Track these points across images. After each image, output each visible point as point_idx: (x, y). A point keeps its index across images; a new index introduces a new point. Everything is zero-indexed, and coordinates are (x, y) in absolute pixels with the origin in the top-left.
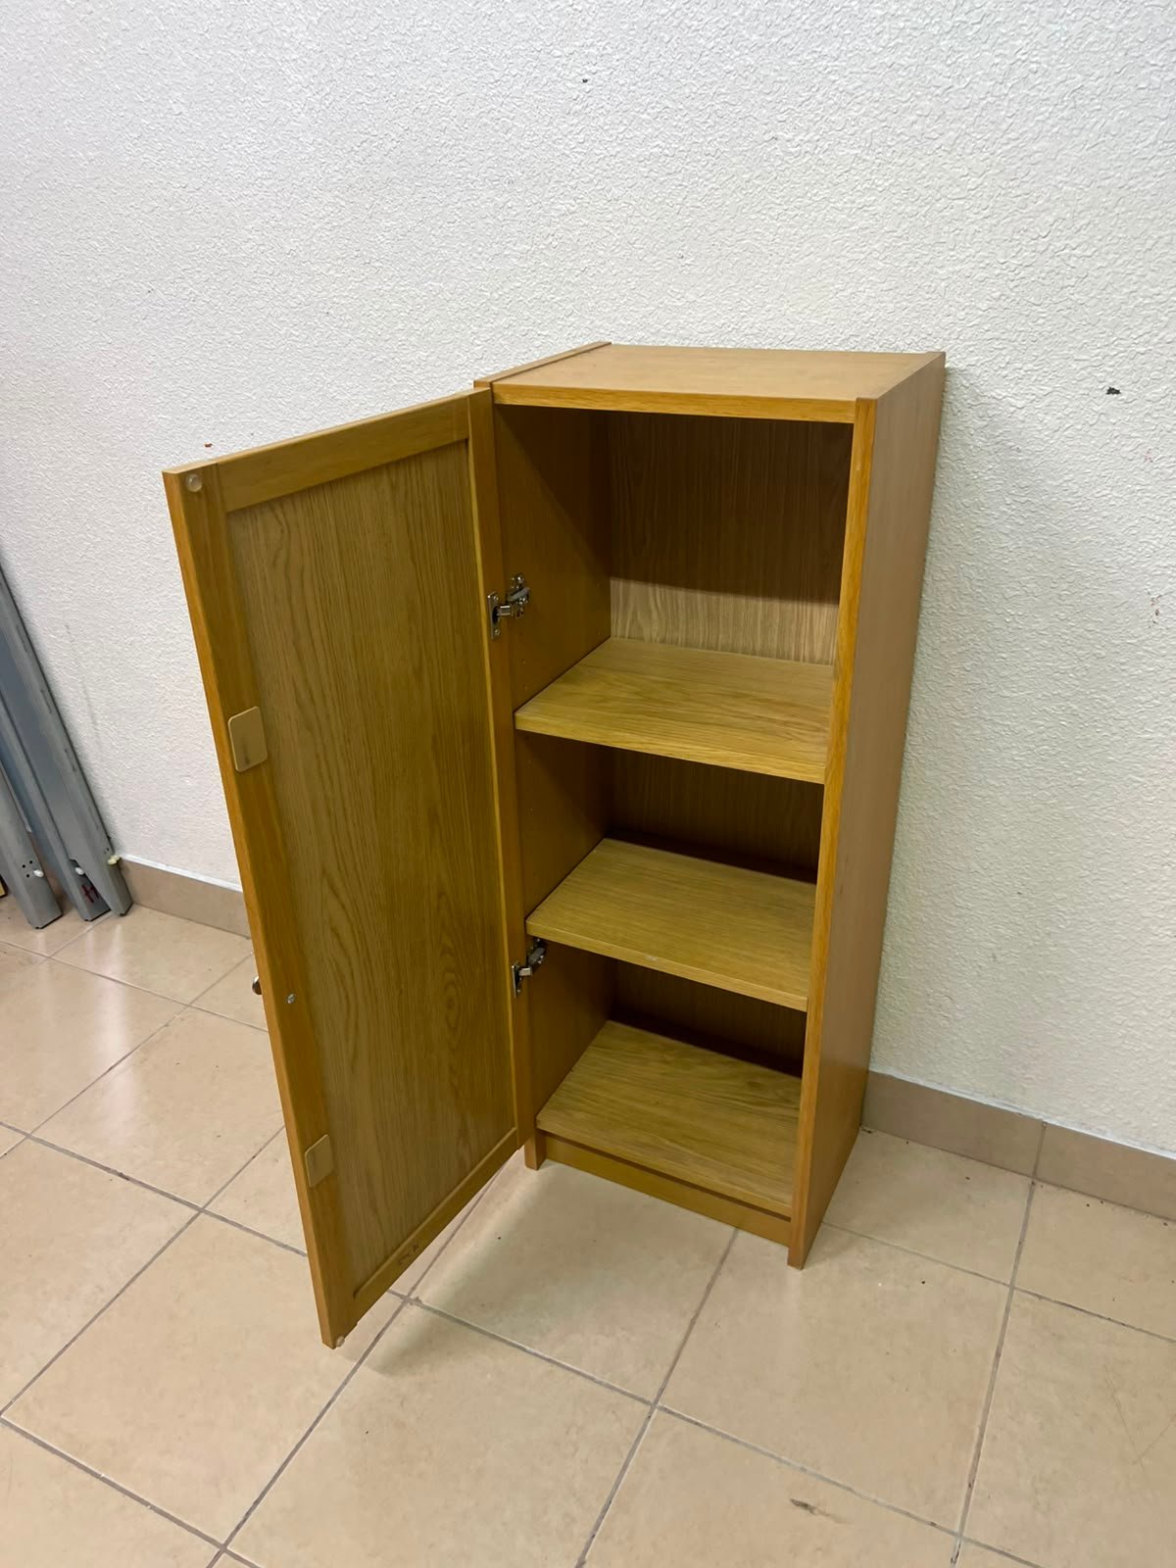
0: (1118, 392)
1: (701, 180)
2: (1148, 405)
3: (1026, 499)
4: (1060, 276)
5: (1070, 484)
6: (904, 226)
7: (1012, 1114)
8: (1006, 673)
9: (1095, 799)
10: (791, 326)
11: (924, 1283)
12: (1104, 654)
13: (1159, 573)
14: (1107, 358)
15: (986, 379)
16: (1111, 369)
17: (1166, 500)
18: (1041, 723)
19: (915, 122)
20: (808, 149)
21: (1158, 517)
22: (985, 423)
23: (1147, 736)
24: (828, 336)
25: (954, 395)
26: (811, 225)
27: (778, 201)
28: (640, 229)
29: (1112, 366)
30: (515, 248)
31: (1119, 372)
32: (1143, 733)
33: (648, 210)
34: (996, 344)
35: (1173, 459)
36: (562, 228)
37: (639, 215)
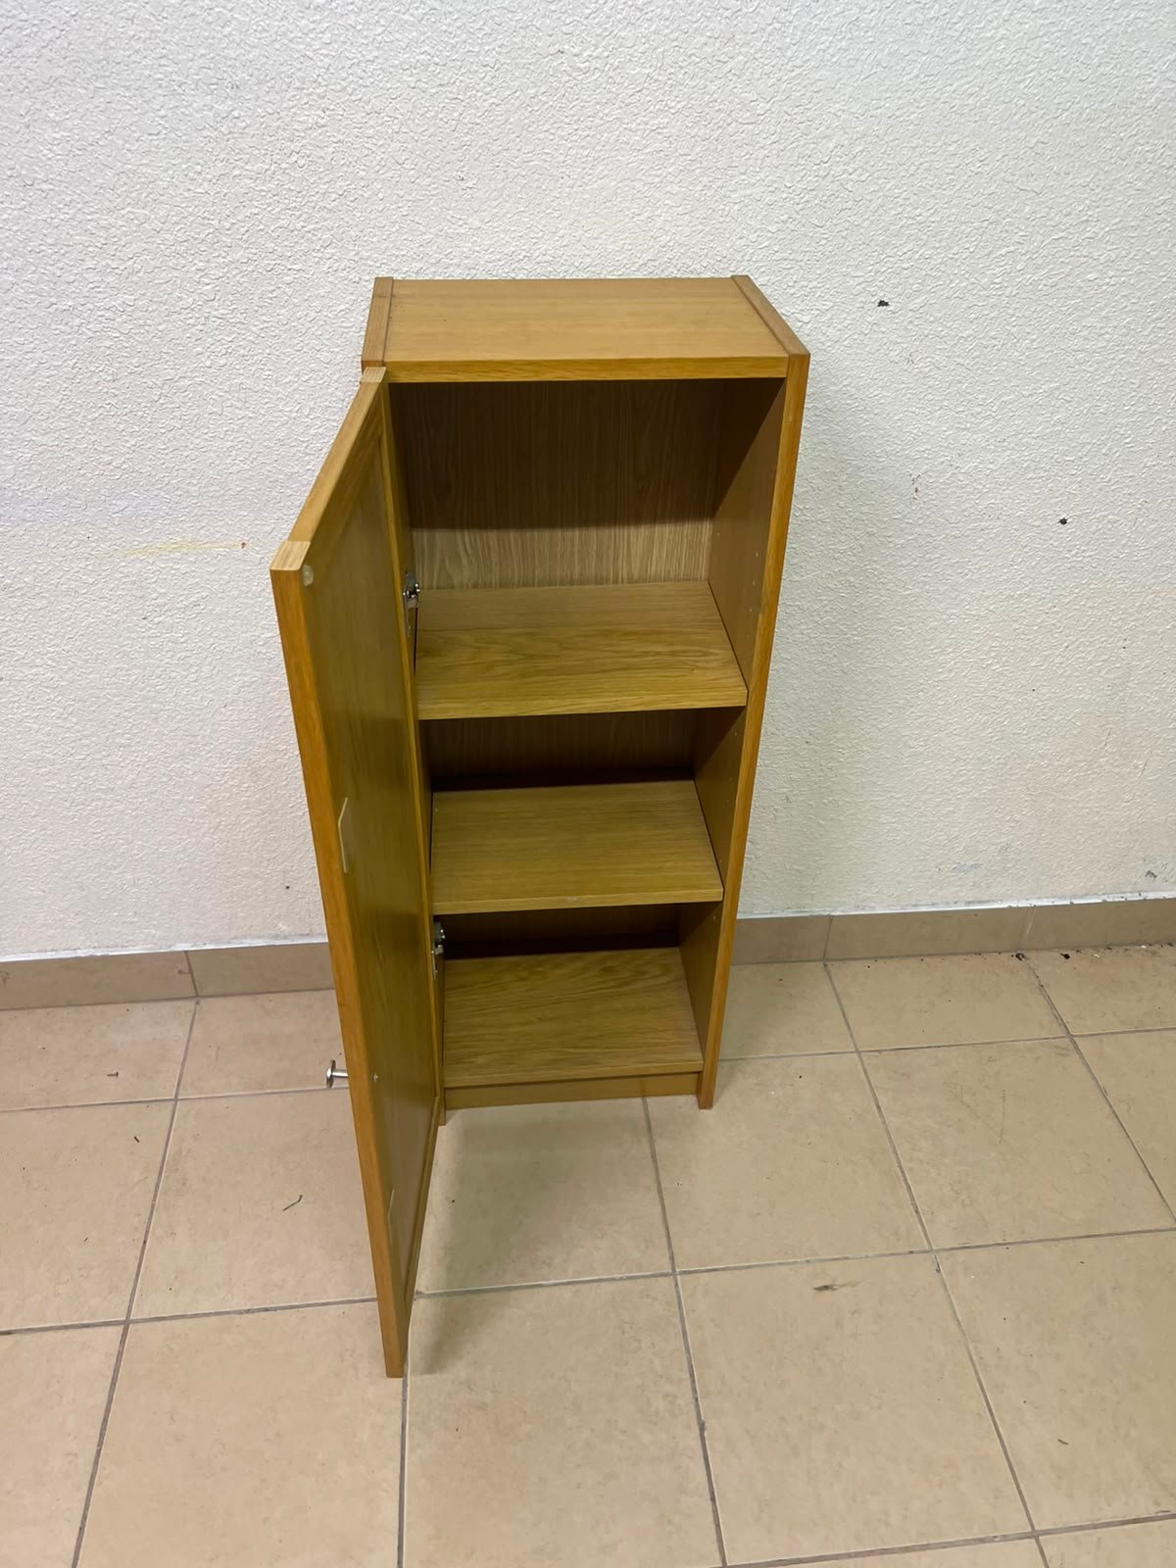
0: (886, 304)
1: (479, 94)
2: (911, 314)
4: (839, 199)
5: (849, 388)
6: (698, 150)
8: (796, 561)
9: (867, 652)
10: (587, 252)
11: (801, 1077)
12: (875, 531)
13: (918, 456)
14: (879, 274)
16: (882, 284)
18: (825, 598)
19: (706, 44)
20: (598, 66)
21: (917, 410)
23: (909, 592)
24: (625, 261)
26: (604, 146)
27: (567, 120)
28: (410, 146)
29: (882, 281)
30: (247, 168)
31: (887, 286)
32: (905, 591)
33: (418, 125)
34: (784, 264)
35: (929, 360)
36: (310, 144)
37: (407, 130)
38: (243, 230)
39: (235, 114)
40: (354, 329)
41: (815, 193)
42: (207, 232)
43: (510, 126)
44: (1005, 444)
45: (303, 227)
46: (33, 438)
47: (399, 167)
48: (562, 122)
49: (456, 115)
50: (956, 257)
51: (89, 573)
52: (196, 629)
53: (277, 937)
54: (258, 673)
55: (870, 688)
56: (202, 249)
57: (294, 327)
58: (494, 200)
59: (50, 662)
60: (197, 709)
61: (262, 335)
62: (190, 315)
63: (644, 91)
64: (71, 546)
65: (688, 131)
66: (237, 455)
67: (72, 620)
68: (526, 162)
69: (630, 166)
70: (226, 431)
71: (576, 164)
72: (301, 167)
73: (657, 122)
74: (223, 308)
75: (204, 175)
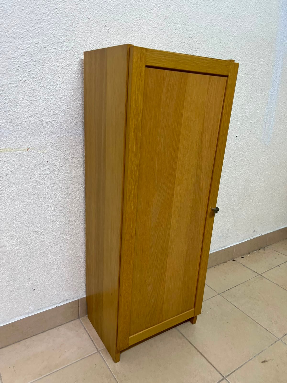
11: (211, 306)
26: (143, 23)
28: (92, 13)
30: (40, 11)
33: (94, 7)
36: (61, 7)
37: (91, 8)
38: (37, 32)
40: (72, 71)
41: (189, 45)
42: (24, 31)
43: (120, 13)
45: (57, 34)
47: (88, 19)
48: (133, 14)
49: (105, 6)
52: (7, 185)
53: (28, 313)
54: (30, 201)
56: (22, 37)
57: (52, 68)
58: (115, 34)
60: (4, 219)
61: (41, 70)
62: (15, 60)
63: (153, 10)
65: (163, 23)
66: (28, 114)
68: (123, 24)
69: (149, 30)
70: (25, 105)
71: (136, 27)
72: (58, 14)
73: (156, 19)
74: (28, 59)
75: (25, 11)
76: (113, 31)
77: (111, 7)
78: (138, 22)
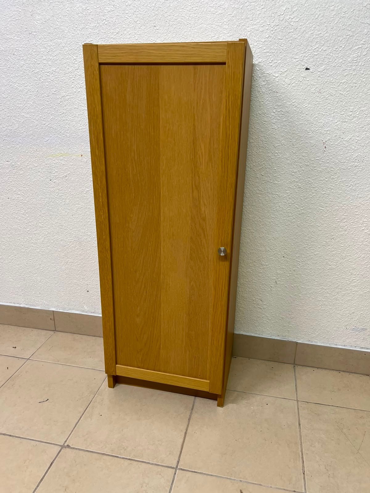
0: (309, 69)
2: (319, 73)
3: (280, 110)
4: (288, 29)
5: (295, 103)
7: (286, 341)
8: (276, 175)
9: (308, 218)
11: (267, 404)
12: (309, 164)
13: (325, 133)
14: (305, 57)
15: (265, 67)
16: (307, 61)
17: (326, 107)
18: (288, 192)
21: (324, 113)
22: (265, 83)
25: (254, 73)
26: (202, 13)
27: (190, 4)
28: (139, 16)
29: (307, 60)
30: (90, 25)
31: (309, 62)
32: (323, 192)
33: (142, 9)
34: (268, 54)
35: (328, 92)
36: (109, 17)
37: (138, 11)
39: (88, 8)
41: (278, 26)
42: (77, 47)
44: (364, 129)
46: (24, 115)
47: (135, 23)
49: (153, 5)
50: (337, 50)
51: (36, 162)
53: (83, 311)
55: (310, 235)
58: (165, 33)
59: (22, 194)
60: (64, 216)
62: (71, 74)
64: (32, 153)
67: (30, 179)
68: (176, 19)
69: (211, 19)
70: (79, 114)
71: (192, 20)
72: (106, 25)
73: (220, 3)
74: (81, 72)
75: (78, 28)
76: (163, 30)
77: (161, 4)
78: (195, 12)
